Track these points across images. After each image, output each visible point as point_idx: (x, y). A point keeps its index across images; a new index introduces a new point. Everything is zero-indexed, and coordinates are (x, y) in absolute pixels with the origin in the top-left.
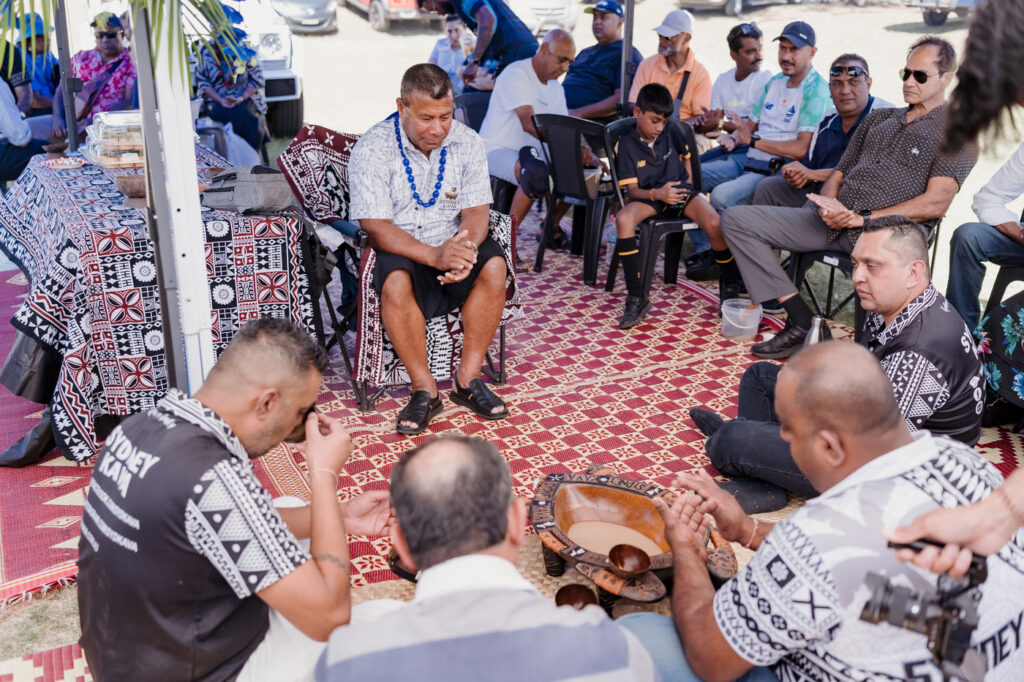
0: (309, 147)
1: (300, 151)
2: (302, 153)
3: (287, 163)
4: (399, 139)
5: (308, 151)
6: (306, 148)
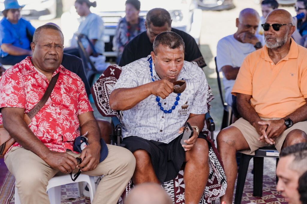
0: (109, 82)
1: (104, 82)
2: (104, 84)
3: (96, 87)
4: (151, 71)
5: (108, 83)
6: (107, 82)
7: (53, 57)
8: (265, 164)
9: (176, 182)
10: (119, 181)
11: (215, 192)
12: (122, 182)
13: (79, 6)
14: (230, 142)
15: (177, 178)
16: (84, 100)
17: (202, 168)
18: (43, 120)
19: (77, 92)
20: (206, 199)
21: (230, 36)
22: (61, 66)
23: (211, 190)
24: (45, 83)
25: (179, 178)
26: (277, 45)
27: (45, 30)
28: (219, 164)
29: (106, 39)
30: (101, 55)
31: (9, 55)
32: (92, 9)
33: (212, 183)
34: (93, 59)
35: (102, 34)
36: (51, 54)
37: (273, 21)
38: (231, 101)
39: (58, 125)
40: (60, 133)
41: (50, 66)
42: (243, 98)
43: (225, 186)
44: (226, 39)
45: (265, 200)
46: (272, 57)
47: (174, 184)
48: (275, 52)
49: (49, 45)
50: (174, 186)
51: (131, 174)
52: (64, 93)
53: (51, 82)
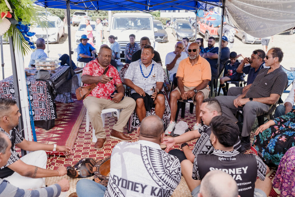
7: (107, 61)
8: (186, 105)
9: (152, 113)
10: (129, 111)
11: (166, 116)
12: (130, 112)
13: (110, 39)
14: (175, 96)
15: (152, 111)
16: (119, 78)
17: (162, 107)
18: (101, 87)
19: (115, 75)
20: (164, 119)
21: (172, 52)
22: (110, 64)
23: (165, 116)
24: (103, 70)
25: (153, 111)
26: (195, 58)
27: (105, 49)
28: (169, 106)
29: (121, 52)
30: (119, 59)
31: (83, 58)
32: (116, 40)
33: (165, 113)
34: (116, 60)
35: (120, 50)
36: (107, 60)
37: (192, 48)
38: (172, 79)
39: (107, 90)
40: (108, 93)
41: (105, 64)
42: (180, 79)
43: (170, 115)
44: (170, 53)
45: (186, 119)
46: (191, 62)
47: (151, 113)
48: (193, 61)
49: (106, 56)
50: (151, 114)
51: (134, 108)
52: (111, 75)
53: (105, 70)
